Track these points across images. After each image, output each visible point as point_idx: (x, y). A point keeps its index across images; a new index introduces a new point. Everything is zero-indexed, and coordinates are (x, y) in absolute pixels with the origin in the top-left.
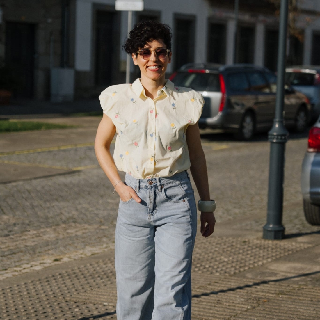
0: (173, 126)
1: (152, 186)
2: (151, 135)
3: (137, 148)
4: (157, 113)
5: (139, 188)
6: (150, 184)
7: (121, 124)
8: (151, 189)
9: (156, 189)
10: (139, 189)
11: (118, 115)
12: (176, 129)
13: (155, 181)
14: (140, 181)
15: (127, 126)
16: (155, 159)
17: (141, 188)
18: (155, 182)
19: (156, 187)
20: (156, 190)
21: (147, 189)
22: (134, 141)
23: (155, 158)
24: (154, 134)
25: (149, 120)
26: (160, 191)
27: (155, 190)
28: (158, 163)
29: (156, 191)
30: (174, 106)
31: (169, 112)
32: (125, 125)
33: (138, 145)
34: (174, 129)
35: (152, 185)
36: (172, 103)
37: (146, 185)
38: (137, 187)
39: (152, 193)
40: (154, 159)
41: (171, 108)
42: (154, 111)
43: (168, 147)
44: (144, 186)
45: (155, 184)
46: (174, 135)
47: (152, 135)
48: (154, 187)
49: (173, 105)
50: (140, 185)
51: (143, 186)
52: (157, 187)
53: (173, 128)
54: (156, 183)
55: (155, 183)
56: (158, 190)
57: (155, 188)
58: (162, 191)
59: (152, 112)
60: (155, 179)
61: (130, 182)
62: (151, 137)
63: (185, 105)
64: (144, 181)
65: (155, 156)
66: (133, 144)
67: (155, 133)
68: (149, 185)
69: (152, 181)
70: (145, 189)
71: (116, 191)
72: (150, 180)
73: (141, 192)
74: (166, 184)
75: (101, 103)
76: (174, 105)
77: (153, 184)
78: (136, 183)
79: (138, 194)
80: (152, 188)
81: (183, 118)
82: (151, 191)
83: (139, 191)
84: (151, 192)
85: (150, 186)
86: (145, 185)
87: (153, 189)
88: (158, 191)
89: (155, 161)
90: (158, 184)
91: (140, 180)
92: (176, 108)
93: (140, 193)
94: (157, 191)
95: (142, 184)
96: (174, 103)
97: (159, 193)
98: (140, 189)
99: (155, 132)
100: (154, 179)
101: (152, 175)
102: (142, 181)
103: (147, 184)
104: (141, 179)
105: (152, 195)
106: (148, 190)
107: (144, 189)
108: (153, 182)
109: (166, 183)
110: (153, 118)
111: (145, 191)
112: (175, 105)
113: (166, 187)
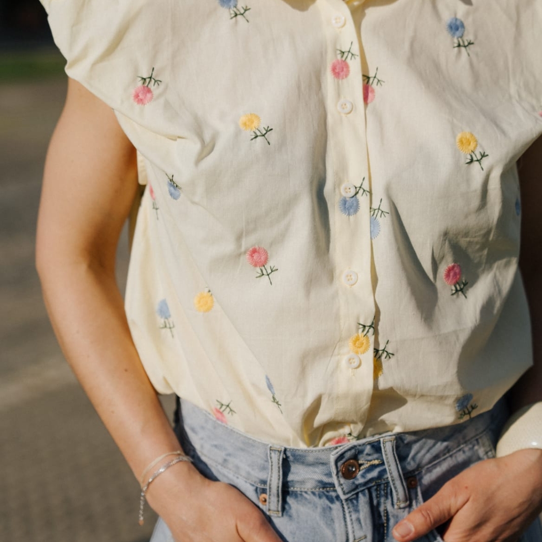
0: (472, 147)
1: (357, 487)
2: (344, 202)
3: (266, 278)
4: (371, 74)
5: (286, 491)
6: (348, 474)
7: (174, 138)
8: (353, 500)
9: (378, 497)
10: (284, 501)
11: (152, 86)
12: (486, 162)
13: (376, 456)
14: (291, 458)
15: (207, 148)
16: (376, 342)
17: (295, 495)
18: (376, 462)
19: (379, 485)
20: (379, 504)
21: (331, 500)
22: (248, 242)
23: (376, 333)
24: (363, 199)
25: (330, 120)
26: (402, 505)
27: (375, 502)
28: (393, 360)
29: (382, 509)
30: (458, 33)
31: (437, 66)
32: (195, 147)
33: (271, 263)
34: (476, 164)
35: (360, 480)
36: (447, 17)
37: (326, 479)
38: (274, 490)
39: (359, 520)
40: (372, 339)
41: (445, 42)
42: (355, 66)
43: (443, 269)
44: (309, 486)
45: (374, 474)
46: (476, 202)
47: (350, 206)
48: (369, 489)
49: (456, 27)
50: (290, 478)
51: (302, 482)
52: (388, 483)
53: (472, 161)
54: (383, 464)
55: (372, 467)
56: (389, 501)
57: (374, 495)
58: (410, 506)
59: (340, 70)
60: (376, 448)
61: (220, 460)
62: (345, 216)
63: (518, 26)
64: (310, 458)
65: (374, 326)
66: (240, 255)
67: (370, 192)
68: (342, 480)
69: (355, 457)
70: (316, 499)
71: (153, 505)
72: (348, 455)
73: (293, 511)
74: (430, 461)
75: (51, 20)
76: (457, 29)
77: (363, 476)
78: (263, 468)
79: (280, 522)
80: (360, 495)
81: (510, 97)
82: (357, 511)
83: (283, 509)
84: (354, 516)
85: (347, 484)
86: (321, 482)
87: (363, 500)
88: (389, 508)
89: (376, 351)
90: (393, 470)
91: (289, 454)
92: (470, 44)
93: (290, 516)
94: (386, 505)
95: (298, 473)
96: (460, 16)
97: (396, 517)
98: (290, 500)
99: (366, 186)
100: (368, 449)
101: (360, 427)
102: (300, 458)
103: (329, 475)
104: (291, 446)
105: (359, 534)
106: (336, 506)
107: (309, 497)
108: (360, 462)
109: (428, 457)
110: (349, 106)
111: (319, 510)
112: (463, 26)
113: (427, 478)
